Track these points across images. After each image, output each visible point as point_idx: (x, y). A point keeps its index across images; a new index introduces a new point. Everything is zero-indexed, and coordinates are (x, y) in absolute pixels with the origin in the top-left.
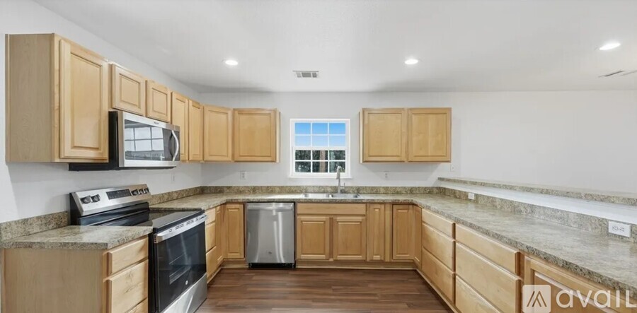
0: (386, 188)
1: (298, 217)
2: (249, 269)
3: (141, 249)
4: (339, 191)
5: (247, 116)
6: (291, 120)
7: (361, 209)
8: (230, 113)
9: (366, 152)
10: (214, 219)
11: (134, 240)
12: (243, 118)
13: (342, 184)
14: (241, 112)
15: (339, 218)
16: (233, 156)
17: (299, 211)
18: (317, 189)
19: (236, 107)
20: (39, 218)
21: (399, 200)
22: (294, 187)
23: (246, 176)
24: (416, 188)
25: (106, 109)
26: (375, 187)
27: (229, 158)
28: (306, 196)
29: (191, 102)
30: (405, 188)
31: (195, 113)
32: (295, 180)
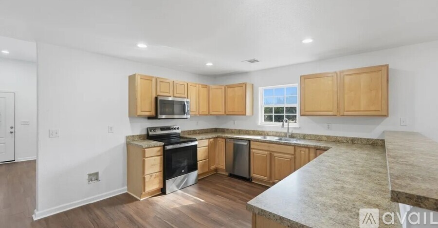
0: (328, 137)
1: (251, 150)
2: (228, 176)
3: (159, 151)
4: (288, 136)
5: (232, 89)
6: (259, 88)
7: (291, 150)
8: (223, 88)
9: (303, 108)
10: (207, 145)
11: (154, 147)
12: (229, 90)
13: (290, 131)
14: (229, 87)
15: (276, 155)
16: (225, 112)
17: (252, 146)
18: (275, 134)
19: (228, 84)
20: (137, 135)
21: (320, 146)
22: (261, 131)
23: (236, 123)
24: (358, 139)
25: (154, 96)
26: (318, 136)
27: (223, 113)
28: (265, 138)
29: (200, 86)
30: (346, 138)
31: (203, 91)
32: (262, 127)
